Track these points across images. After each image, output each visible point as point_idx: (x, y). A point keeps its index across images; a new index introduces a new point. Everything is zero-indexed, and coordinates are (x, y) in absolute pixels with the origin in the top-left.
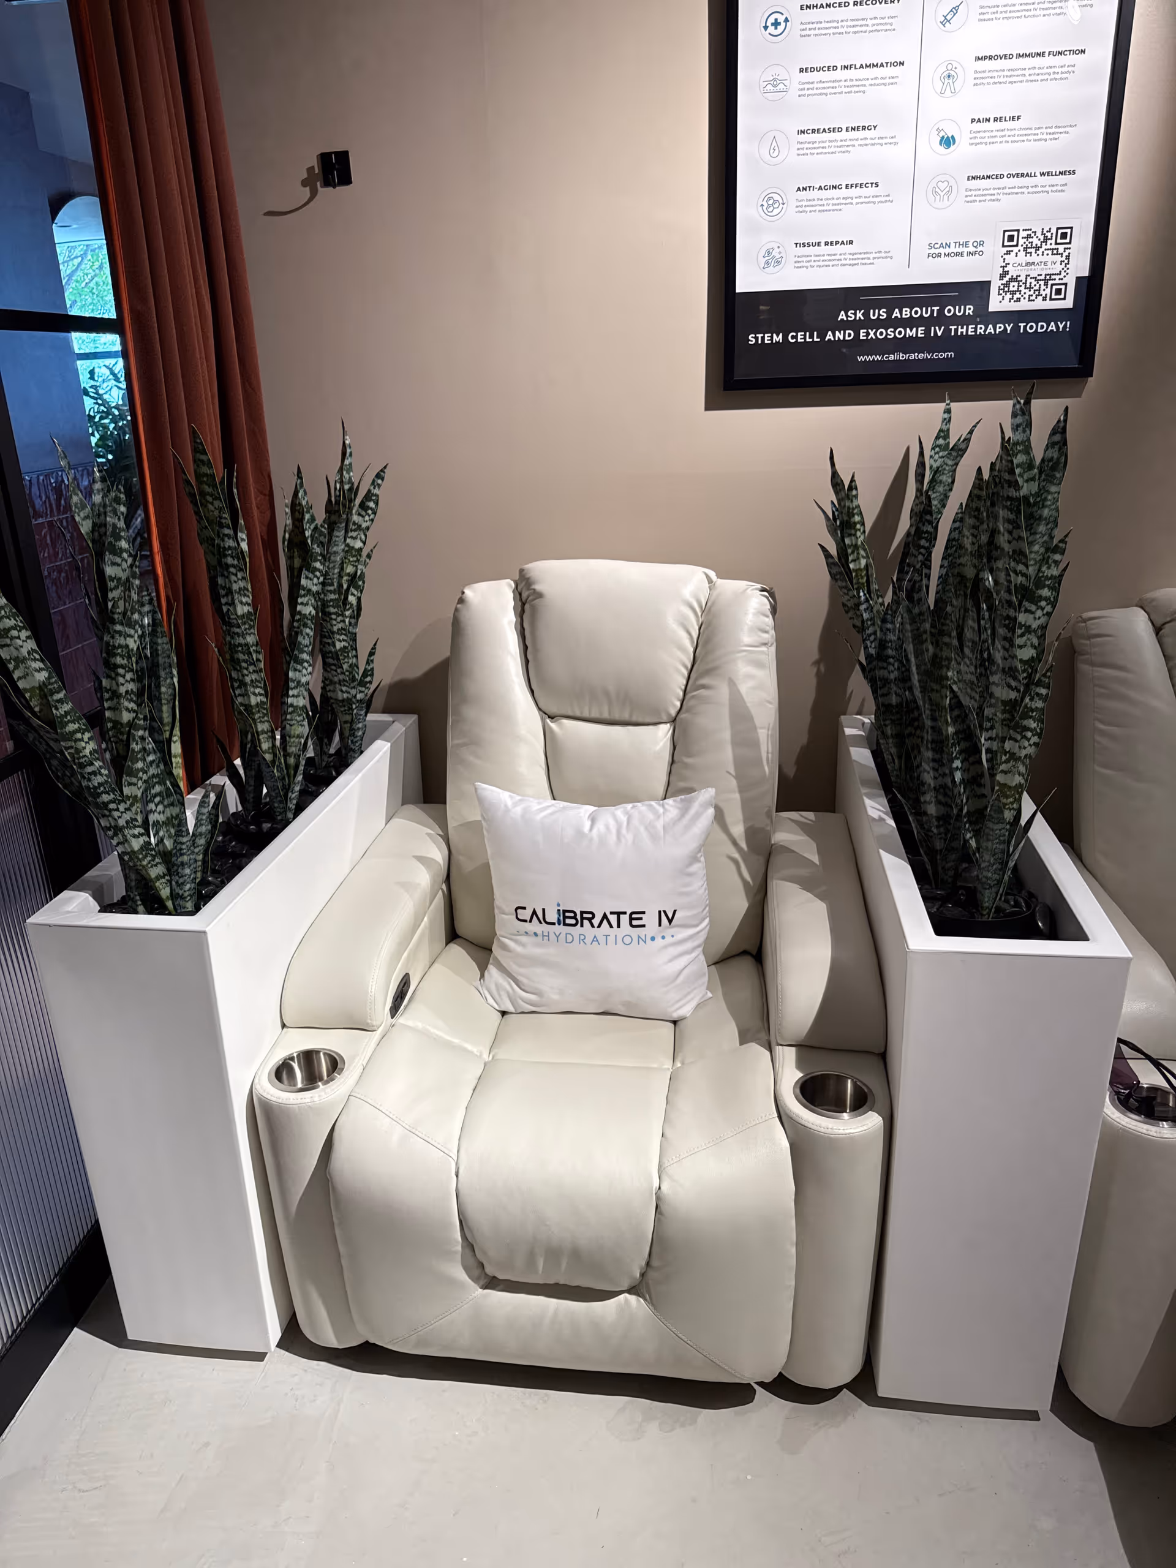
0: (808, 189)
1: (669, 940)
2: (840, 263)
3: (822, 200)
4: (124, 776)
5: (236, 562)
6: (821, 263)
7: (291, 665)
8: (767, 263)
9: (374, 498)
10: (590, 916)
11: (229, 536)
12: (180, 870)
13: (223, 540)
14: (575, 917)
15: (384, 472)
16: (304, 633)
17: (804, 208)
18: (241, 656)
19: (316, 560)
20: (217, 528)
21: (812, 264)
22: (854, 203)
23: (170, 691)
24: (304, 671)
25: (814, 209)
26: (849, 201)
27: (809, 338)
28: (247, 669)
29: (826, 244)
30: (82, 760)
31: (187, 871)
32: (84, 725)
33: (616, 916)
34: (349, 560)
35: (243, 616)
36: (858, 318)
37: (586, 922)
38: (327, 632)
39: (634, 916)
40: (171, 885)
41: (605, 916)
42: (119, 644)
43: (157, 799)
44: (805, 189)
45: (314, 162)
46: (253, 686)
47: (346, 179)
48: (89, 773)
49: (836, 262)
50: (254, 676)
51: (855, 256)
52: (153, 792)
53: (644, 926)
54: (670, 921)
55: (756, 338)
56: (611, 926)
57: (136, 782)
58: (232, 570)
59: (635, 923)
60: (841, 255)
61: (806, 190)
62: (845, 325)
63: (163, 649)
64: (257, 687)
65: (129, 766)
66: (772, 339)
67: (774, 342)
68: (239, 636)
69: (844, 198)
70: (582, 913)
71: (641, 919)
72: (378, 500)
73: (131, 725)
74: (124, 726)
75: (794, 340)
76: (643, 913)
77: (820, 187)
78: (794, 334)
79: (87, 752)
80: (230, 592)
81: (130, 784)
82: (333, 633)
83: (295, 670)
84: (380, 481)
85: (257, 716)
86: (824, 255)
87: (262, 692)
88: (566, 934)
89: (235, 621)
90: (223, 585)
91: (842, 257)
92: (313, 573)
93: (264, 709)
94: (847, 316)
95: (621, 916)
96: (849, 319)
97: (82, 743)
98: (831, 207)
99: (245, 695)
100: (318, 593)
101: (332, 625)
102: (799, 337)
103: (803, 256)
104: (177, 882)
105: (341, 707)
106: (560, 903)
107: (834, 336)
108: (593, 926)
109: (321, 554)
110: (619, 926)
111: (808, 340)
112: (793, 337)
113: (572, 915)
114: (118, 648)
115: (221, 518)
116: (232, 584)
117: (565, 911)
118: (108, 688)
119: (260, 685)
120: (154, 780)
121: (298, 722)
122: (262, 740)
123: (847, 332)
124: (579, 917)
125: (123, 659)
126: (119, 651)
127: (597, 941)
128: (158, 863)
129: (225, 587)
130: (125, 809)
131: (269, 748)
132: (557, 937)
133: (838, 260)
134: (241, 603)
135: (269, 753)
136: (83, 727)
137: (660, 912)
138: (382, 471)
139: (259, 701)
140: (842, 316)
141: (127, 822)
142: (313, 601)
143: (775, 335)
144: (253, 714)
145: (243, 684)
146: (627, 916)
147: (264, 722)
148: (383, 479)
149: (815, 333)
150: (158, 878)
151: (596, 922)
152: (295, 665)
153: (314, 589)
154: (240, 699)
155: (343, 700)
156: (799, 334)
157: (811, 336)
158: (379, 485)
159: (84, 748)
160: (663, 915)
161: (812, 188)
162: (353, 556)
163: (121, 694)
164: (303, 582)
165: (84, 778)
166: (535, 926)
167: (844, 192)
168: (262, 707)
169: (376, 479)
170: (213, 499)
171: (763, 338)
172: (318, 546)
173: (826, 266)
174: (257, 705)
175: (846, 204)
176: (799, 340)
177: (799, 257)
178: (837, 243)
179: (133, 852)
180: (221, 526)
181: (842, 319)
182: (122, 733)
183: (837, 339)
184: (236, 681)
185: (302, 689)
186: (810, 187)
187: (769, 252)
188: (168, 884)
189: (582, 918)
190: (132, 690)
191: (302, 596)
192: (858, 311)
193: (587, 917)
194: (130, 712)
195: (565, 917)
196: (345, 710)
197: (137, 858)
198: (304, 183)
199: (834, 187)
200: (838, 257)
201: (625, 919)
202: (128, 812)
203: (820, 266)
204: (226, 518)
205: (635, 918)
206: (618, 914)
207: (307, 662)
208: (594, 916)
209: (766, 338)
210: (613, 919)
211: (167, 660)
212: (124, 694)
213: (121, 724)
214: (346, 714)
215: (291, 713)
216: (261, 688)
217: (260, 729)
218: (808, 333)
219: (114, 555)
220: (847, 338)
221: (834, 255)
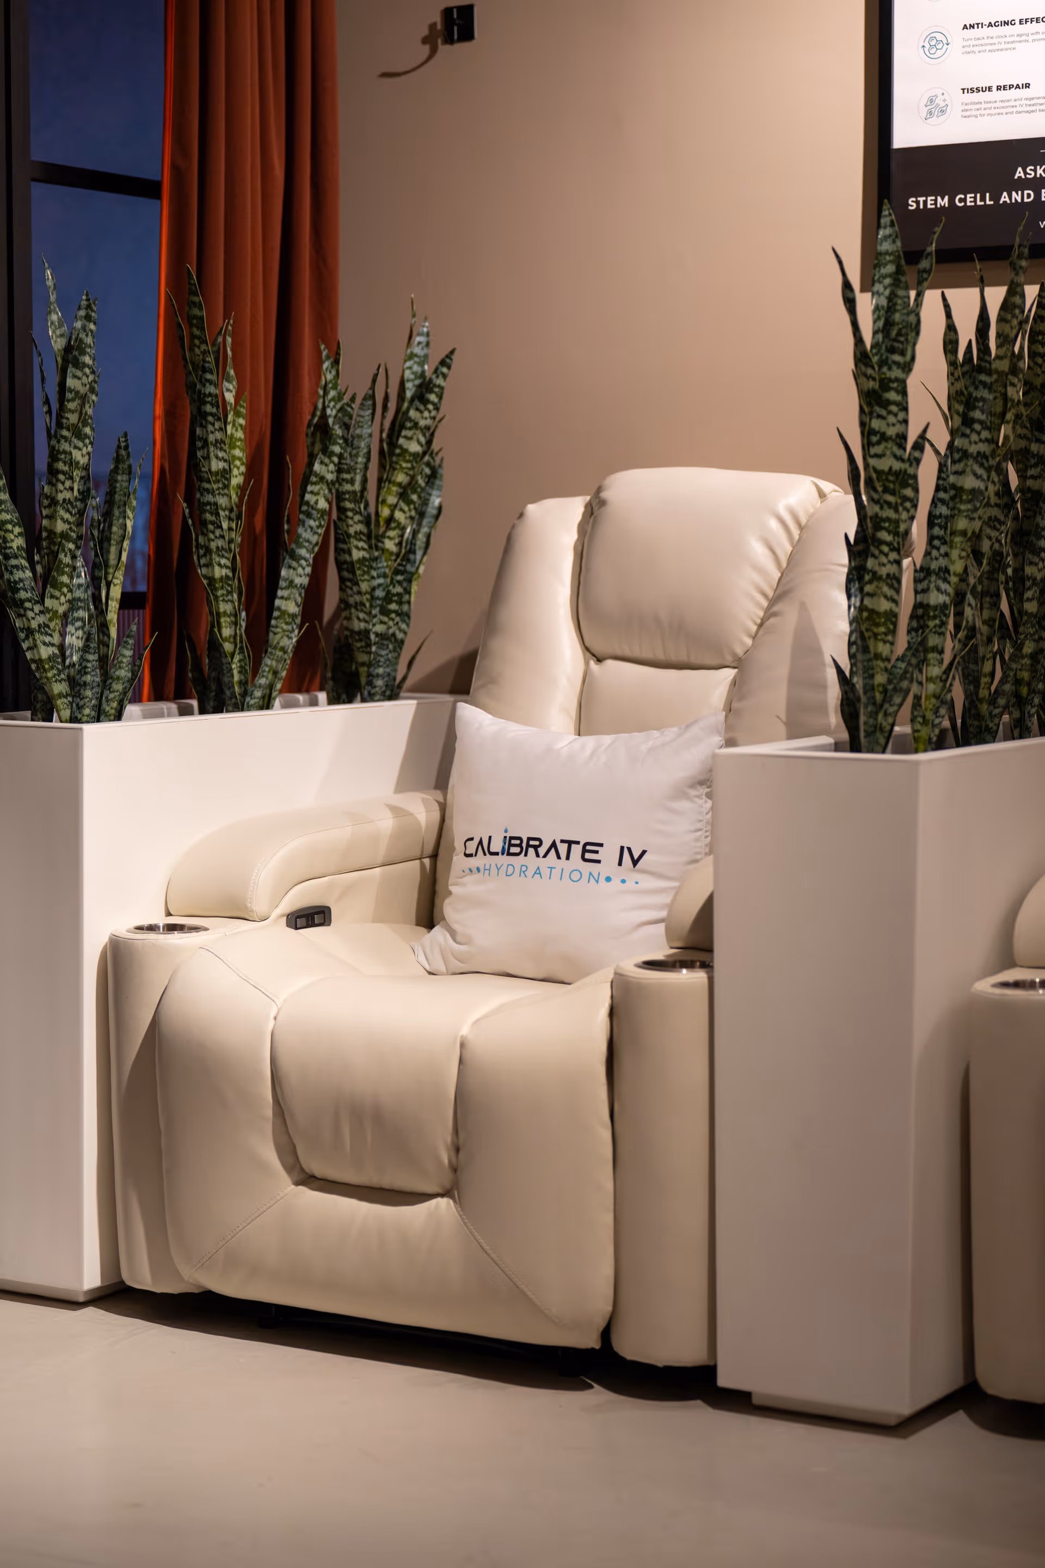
0: (976, 26)
1: (630, 884)
2: (1014, 110)
3: (992, 38)
4: (49, 586)
5: (214, 410)
6: (993, 111)
7: (286, 561)
8: (930, 113)
9: (436, 390)
10: (537, 843)
11: (211, 382)
12: (82, 691)
13: (204, 386)
14: (520, 845)
15: (451, 359)
16: (306, 525)
17: (972, 49)
18: (208, 517)
19: (335, 443)
20: (200, 373)
21: (982, 112)
22: (1030, 40)
23: (121, 532)
24: (300, 570)
25: (983, 48)
26: (1024, 38)
27: (981, 201)
28: (213, 532)
29: (999, 88)
30: (8, 551)
31: (89, 693)
32: (16, 518)
33: (566, 845)
34: (401, 465)
35: (217, 473)
36: (1038, 176)
37: (531, 851)
38: (342, 534)
39: (588, 848)
40: (72, 708)
41: (554, 845)
42: (63, 450)
43: (79, 624)
44: (972, 26)
45: (437, 19)
46: (219, 555)
47: (467, 34)
48: (12, 566)
49: (1010, 110)
50: (220, 543)
51: (1032, 102)
52: (75, 615)
53: (599, 862)
54: (635, 862)
55: (918, 203)
56: (559, 857)
57: (58, 596)
58: (210, 419)
59: (588, 856)
60: (1015, 100)
61: (973, 28)
62: (1022, 185)
63: (121, 486)
64: (223, 556)
65: (54, 576)
66: (936, 204)
67: (939, 206)
68: (208, 493)
69: (1018, 35)
70: (529, 839)
71: (597, 852)
72: (442, 393)
73: (64, 536)
74: (58, 536)
75: (963, 204)
76: (601, 845)
77: (990, 23)
78: (963, 196)
79: (14, 545)
80: (206, 443)
81: (52, 597)
82: (349, 536)
83: (290, 567)
84: (445, 370)
85: (220, 593)
86: (995, 102)
87: (229, 564)
88: (508, 865)
89: (205, 475)
90: (201, 436)
91: (1017, 103)
92: (329, 457)
93: (229, 585)
94: (1025, 173)
95: (573, 846)
96: (1028, 176)
97: (11, 534)
98: (1003, 46)
99: (209, 565)
100: (333, 483)
101: (348, 526)
102: (968, 200)
103: (972, 104)
104: (77, 705)
105: (356, 641)
106: (509, 830)
107: (1010, 198)
108: (538, 855)
109: (343, 437)
110: (568, 858)
111: (979, 203)
112: (961, 200)
113: (518, 842)
114: (61, 453)
115: (204, 361)
116: (208, 434)
117: (511, 838)
118: (49, 494)
119: (226, 555)
120: (79, 604)
121: (284, 631)
122: (224, 624)
123: (1026, 192)
124: (524, 845)
125: (65, 465)
126: (63, 456)
127: (540, 873)
128: (62, 679)
129: (202, 438)
130: (40, 611)
131: (230, 636)
132: (498, 870)
133: (1013, 107)
134: (217, 457)
135: (229, 642)
136: (15, 520)
137: (622, 848)
138: (447, 356)
139: (224, 574)
140: (1019, 173)
141: (39, 626)
142: (326, 491)
143: (939, 198)
144: (216, 589)
145: (208, 551)
146: (580, 847)
147: (227, 602)
148: (449, 368)
149: (988, 195)
150: (60, 695)
151: (542, 851)
152: (290, 561)
153: (330, 477)
154: (204, 571)
155: (359, 633)
156: (969, 196)
157: (983, 199)
158: (445, 376)
159: (12, 541)
160: (626, 852)
161: (980, 26)
162: (408, 461)
163: (58, 501)
164: (317, 467)
165: (7, 570)
166: (481, 860)
167: (1018, 28)
168: (226, 583)
169: (440, 367)
170: (200, 343)
171: (925, 202)
172: (340, 427)
173: (999, 114)
174: (221, 579)
175: (1020, 42)
176: (968, 204)
177: (966, 104)
178: (1011, 87)
179: (41, 660)
180: (204, 370)
181: (1020, 177)
182: (54, 544)
183: (1013, 201)
184: (202, 547)
185: (295, 591)
186: (978, 24)
187: (931, 101)
188: (69, 707)
189: (528, 846)
190: (69, 499)
191: (313, 483)
192: (1038, 167)
193: (533, 844)
194: (64, 522)
195: (510, 845)
196: (362, 647)
197: (43, 667)
198: (425, 41)
199: (1006, 23)
200: (1012, 103)
201: (577, 850)
202: (42, 615)
203: (991, 115)
204: (209, 362)
205: (590, 851)
206: (570, 843)
207: (306, 560)
208: (540, 845)
209: (929, 202)
210: (563, 848)
211: (123, 499)
212: (61, 502)
213: (55, 533)
214: (363, 652)
215: (276, 618)
216: (228, 559)
217: (222, 610)
218: (978, 195)
219: (77, 368)
220: (1026, 200)
221: (1008, 101)
